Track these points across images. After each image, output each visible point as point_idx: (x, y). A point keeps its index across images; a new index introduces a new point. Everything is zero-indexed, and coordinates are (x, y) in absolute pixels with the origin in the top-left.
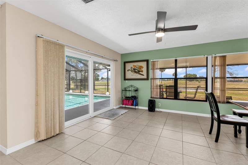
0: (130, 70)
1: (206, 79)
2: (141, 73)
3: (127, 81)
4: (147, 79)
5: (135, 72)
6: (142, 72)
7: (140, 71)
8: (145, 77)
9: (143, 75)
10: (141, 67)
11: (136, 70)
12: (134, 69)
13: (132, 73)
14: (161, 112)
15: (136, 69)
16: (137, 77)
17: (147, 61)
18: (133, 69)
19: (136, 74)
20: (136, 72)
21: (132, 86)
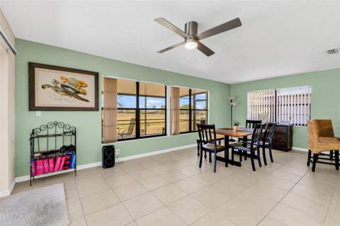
0: (49, 86)
1: (165, 109)
2: (80, 95)
3: (39, 113)
4: (96, 109)
5: (65, 92)
6: (85, 94)
7: (79, 93)
8: (92, 104)
9: (87, 101)
10: (82, 84)
11: (70, 90)
12: (63, 86)
13: (58, 95)
14: (123, 162)
15: (68, 87)
16: (72, 103)
17: (96, 75)
18: (59, 86)
19: (67, 97)
20: (68, 93)
21: (56, 124)
